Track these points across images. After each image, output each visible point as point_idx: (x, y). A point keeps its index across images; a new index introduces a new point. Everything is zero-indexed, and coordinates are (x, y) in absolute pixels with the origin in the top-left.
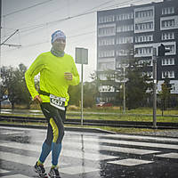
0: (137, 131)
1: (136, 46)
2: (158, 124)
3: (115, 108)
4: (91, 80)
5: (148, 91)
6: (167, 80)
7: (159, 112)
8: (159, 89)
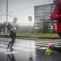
0: (46, 40)
1: (45, 16)
2: (52, 38)
3: (40, 33)
4: (33, 26)
5: (49, 29)
6: (54, 26)
7: (52, 35)
8: (52, 28)
